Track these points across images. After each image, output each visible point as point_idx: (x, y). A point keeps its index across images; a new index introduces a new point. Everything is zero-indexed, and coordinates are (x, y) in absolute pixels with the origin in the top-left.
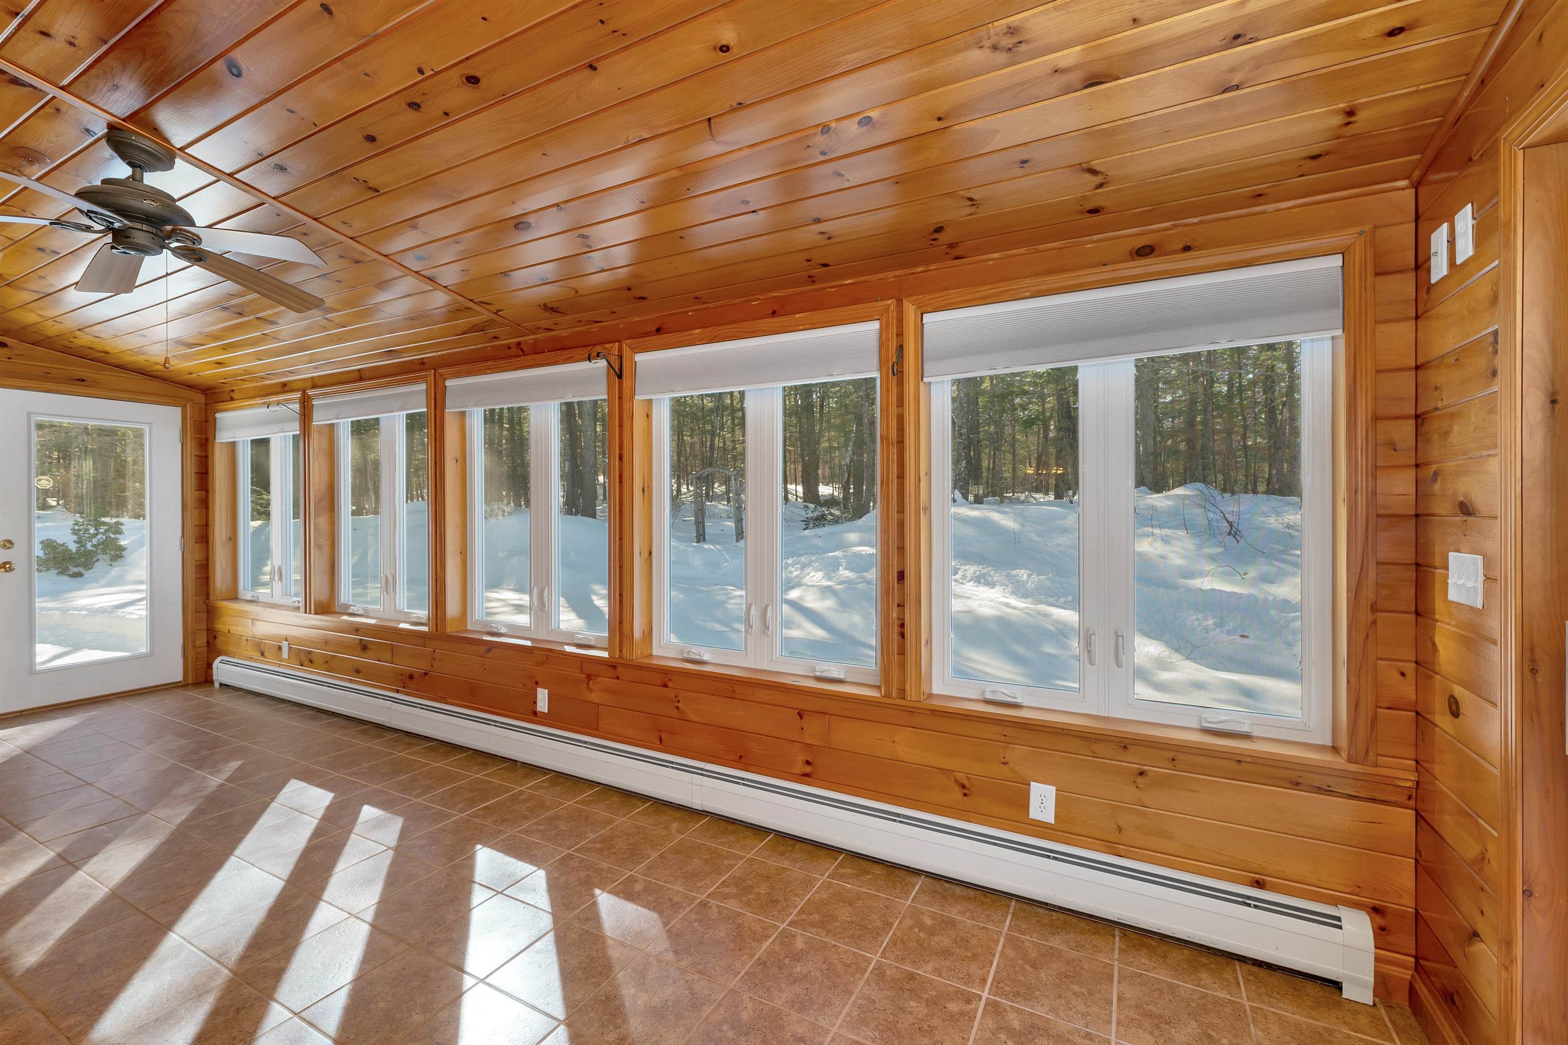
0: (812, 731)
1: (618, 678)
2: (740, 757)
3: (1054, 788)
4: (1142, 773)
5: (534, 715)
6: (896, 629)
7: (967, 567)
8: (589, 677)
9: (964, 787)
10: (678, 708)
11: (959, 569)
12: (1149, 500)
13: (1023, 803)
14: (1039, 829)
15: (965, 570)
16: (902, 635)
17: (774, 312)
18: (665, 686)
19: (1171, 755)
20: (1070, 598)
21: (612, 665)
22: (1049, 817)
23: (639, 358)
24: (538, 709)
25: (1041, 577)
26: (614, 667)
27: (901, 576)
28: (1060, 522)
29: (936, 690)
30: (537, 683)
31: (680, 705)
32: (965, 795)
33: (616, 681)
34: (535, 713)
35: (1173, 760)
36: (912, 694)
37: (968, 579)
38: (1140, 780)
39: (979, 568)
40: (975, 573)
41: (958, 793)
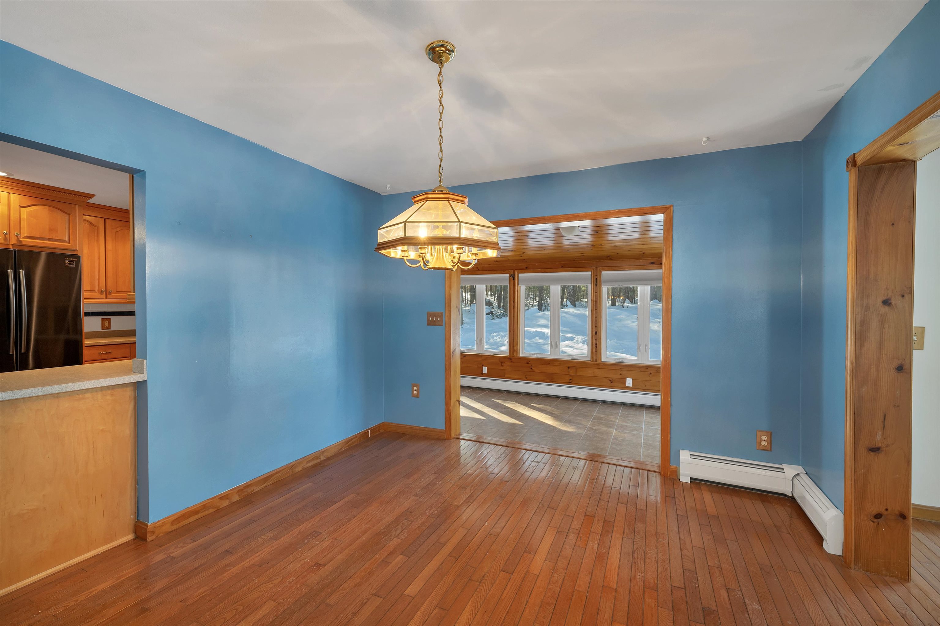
0: (572, 372)
1: (512, 362)
2: (551, 380)
3: (632, 379)
4: (651, 374)
5: (482, 375)
6: (594, 345)
7: (578, 337)
8: (502, 362)
9: (611, 381)
10: (532, 369)
11: (575, 338)
12: (658, 306)
13: (625, 383)
14: (629, 388)
15: (578, 338)
16: (596, 347)
17: (562, 267)
18: (528, 363)
19: (656, 369)
20: (624, 350)
21: (510, 359)
22: (631, 386)
23: (520, 275)
24: (483, 373)
25: (612, 341)
26: (511, 359)
27: (596, 333)
28: (619, 316)
29: (603, 361)
30: (483, 365)
31: (533, 368)
32: (611, 383)
33: (511, 363)
34: (482, 374)
35: (657, 370)
36: (598, 361)
37: (579, 342)
38: (650, 375)
39: (584, 337)
40: (582, 339)
41: (609, 382)
